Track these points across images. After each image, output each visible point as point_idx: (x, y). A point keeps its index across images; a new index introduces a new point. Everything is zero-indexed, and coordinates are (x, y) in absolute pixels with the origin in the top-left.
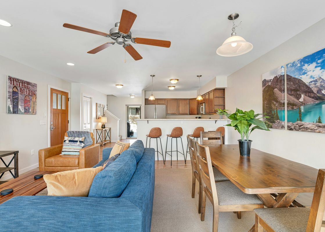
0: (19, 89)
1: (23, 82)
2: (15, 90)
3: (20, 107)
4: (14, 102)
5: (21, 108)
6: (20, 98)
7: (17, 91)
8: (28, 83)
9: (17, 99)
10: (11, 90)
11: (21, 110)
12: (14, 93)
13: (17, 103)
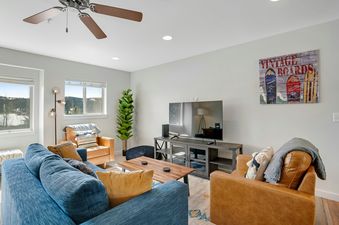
0: (276, 70)
1: (283, 59)
2: (270, 73)
3: (278, 94)
4: (268, 90)
5: (281, 95)
6: (278, 82)
7: (273, 73)
8: (294, 56)
9: (274, 84)
10: (264, 76)
11: (282, 98)
12: (268, 77)
13: (275, 89)
